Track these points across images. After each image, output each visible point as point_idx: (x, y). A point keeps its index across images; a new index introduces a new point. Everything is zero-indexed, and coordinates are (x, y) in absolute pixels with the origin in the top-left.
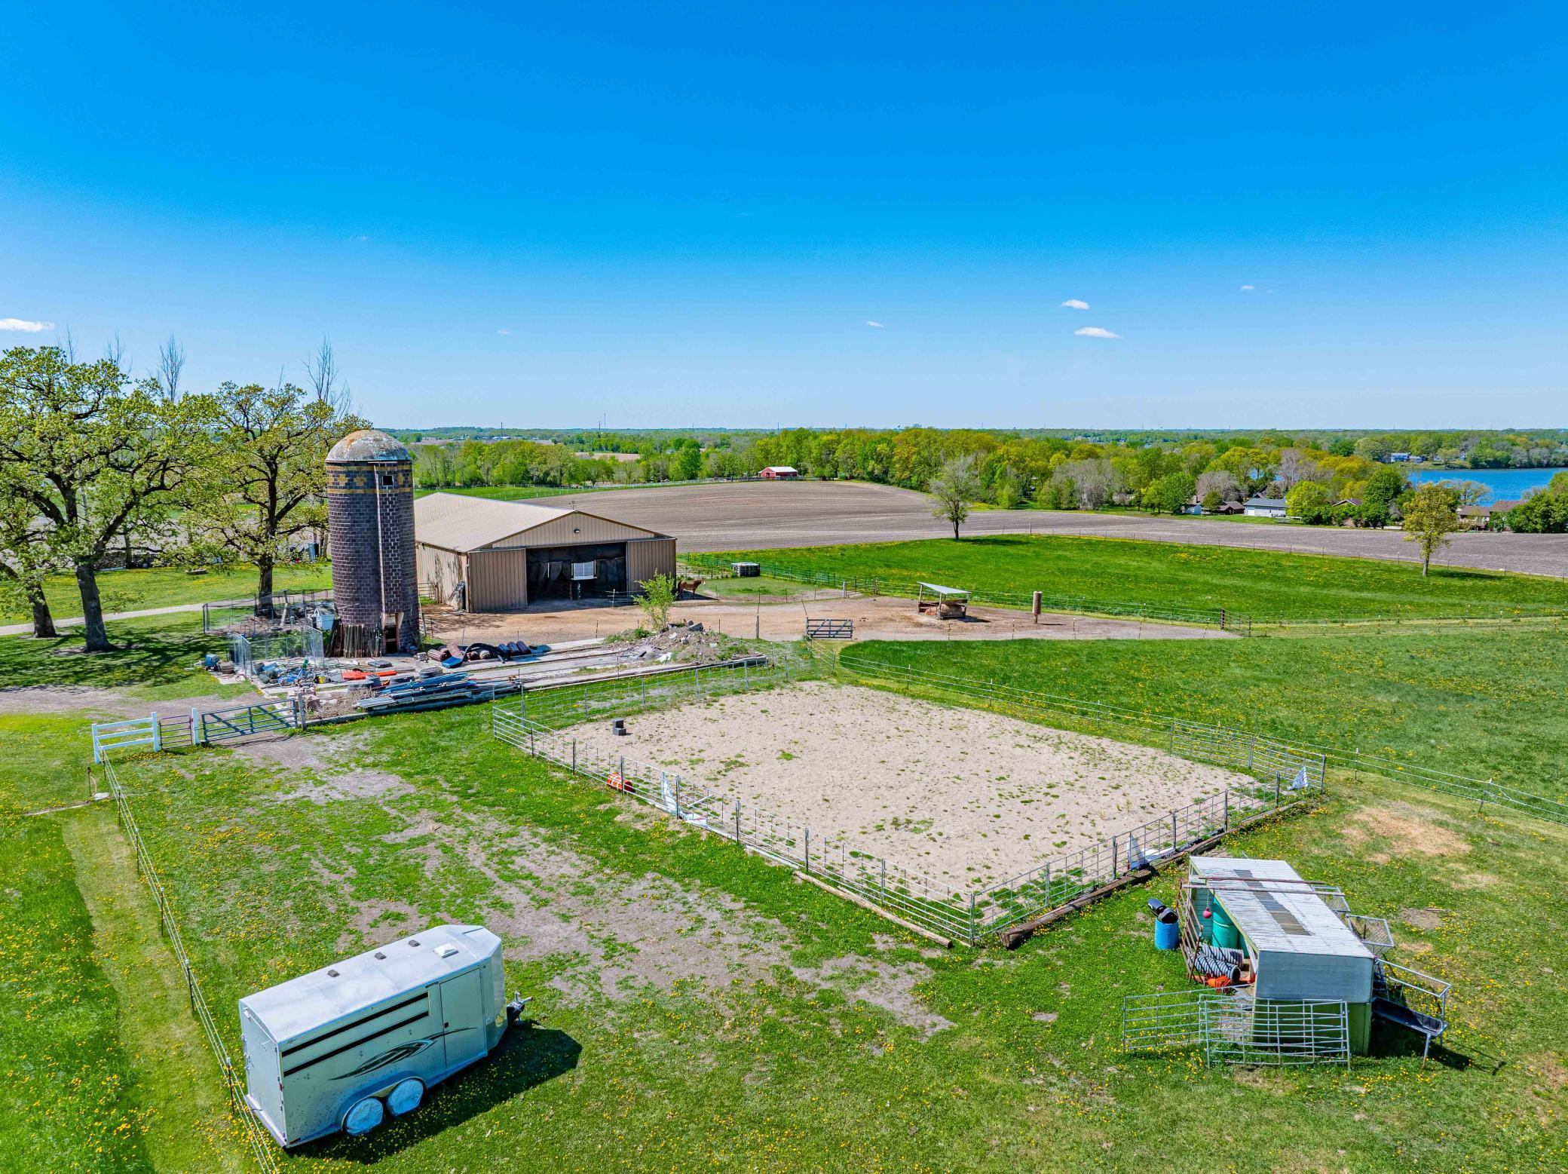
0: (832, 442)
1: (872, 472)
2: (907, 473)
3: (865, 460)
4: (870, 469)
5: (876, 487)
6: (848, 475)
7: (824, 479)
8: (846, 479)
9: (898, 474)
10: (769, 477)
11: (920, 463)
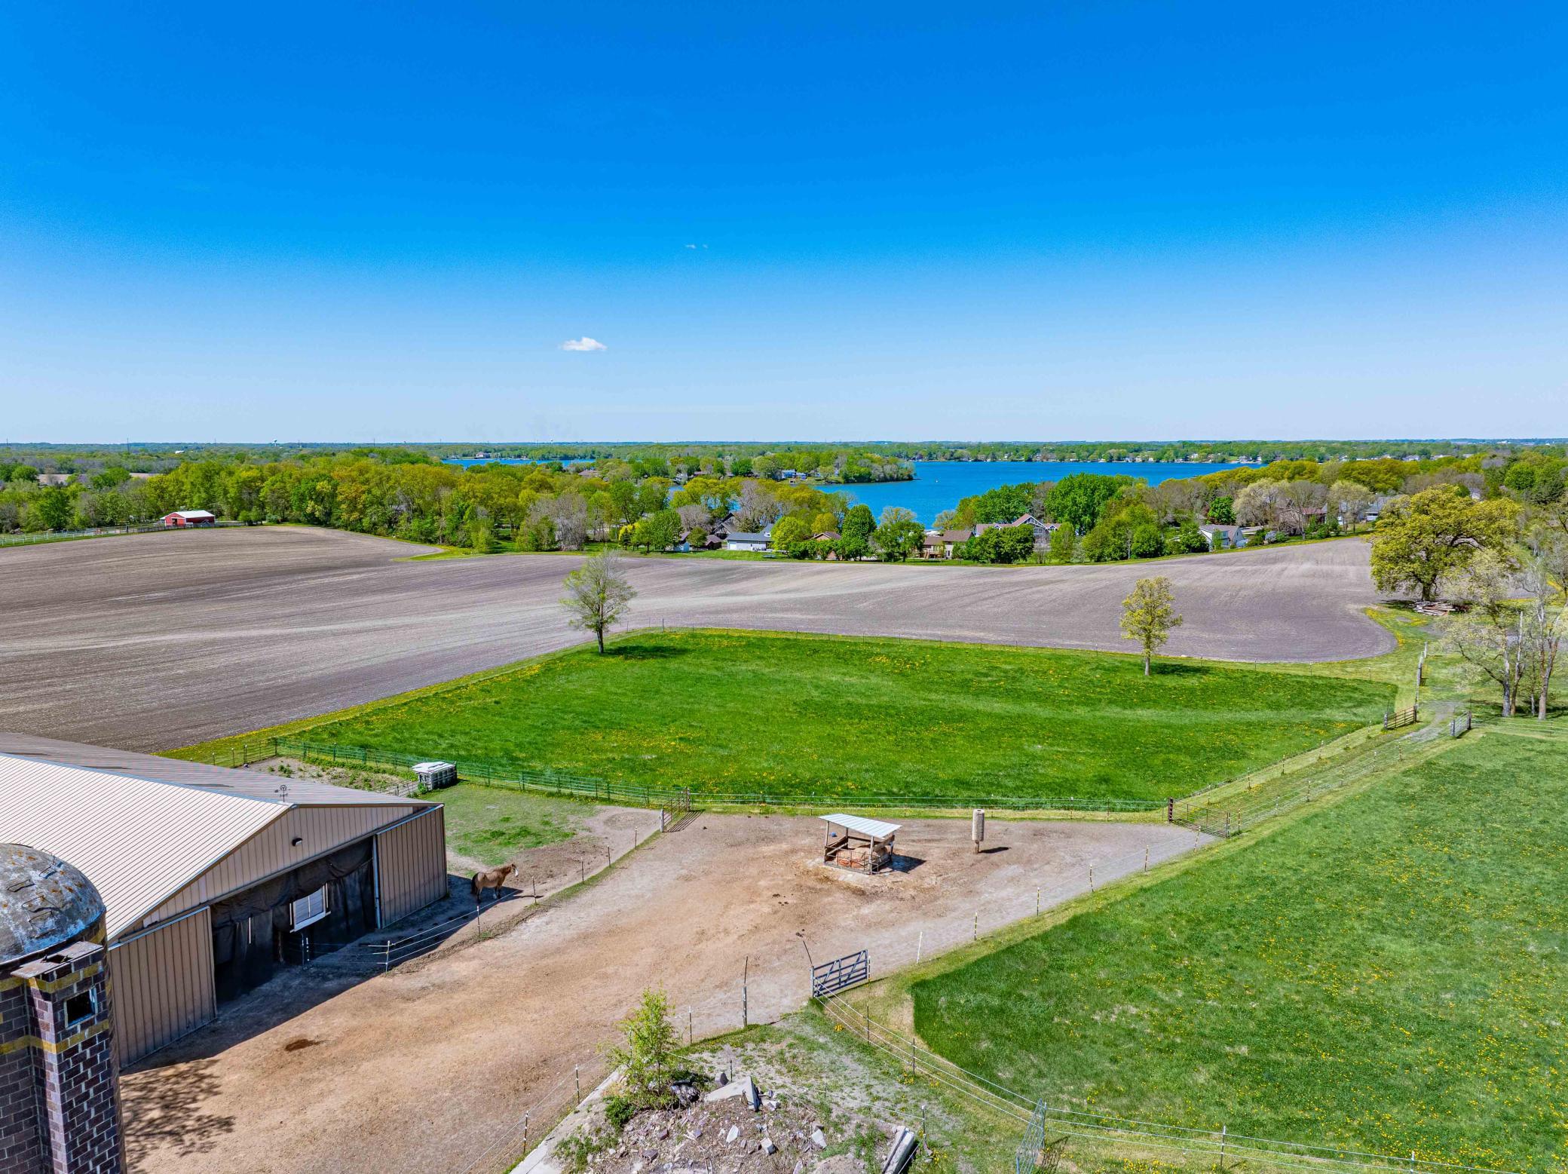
0: (254, 480)
1: (313, 514)
2: (356, 515)
3: (302, 499)
4: (309, 510)
5: (319, 532)
6: (280, 518)
7: (251, 524)
8: (278, 522)
9: (345, 516)
10: (177, 525)
11: (372, 503)
